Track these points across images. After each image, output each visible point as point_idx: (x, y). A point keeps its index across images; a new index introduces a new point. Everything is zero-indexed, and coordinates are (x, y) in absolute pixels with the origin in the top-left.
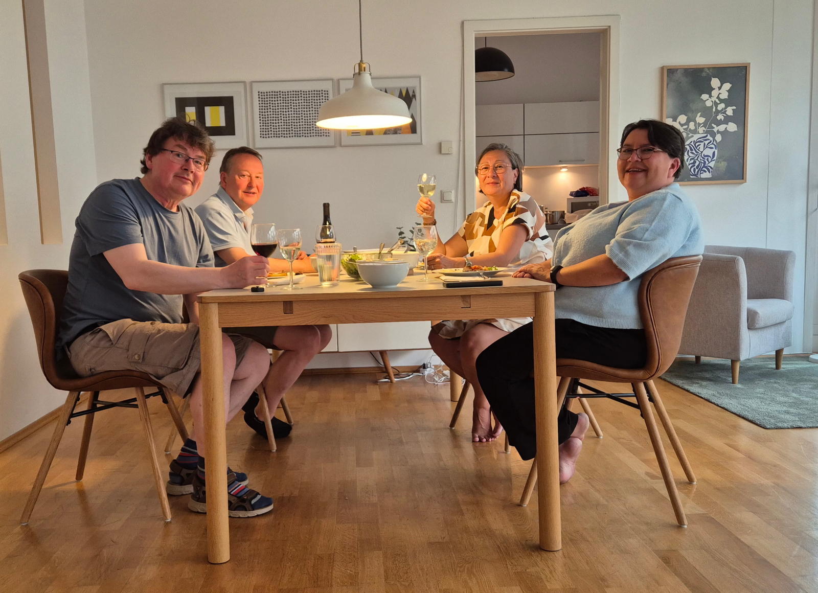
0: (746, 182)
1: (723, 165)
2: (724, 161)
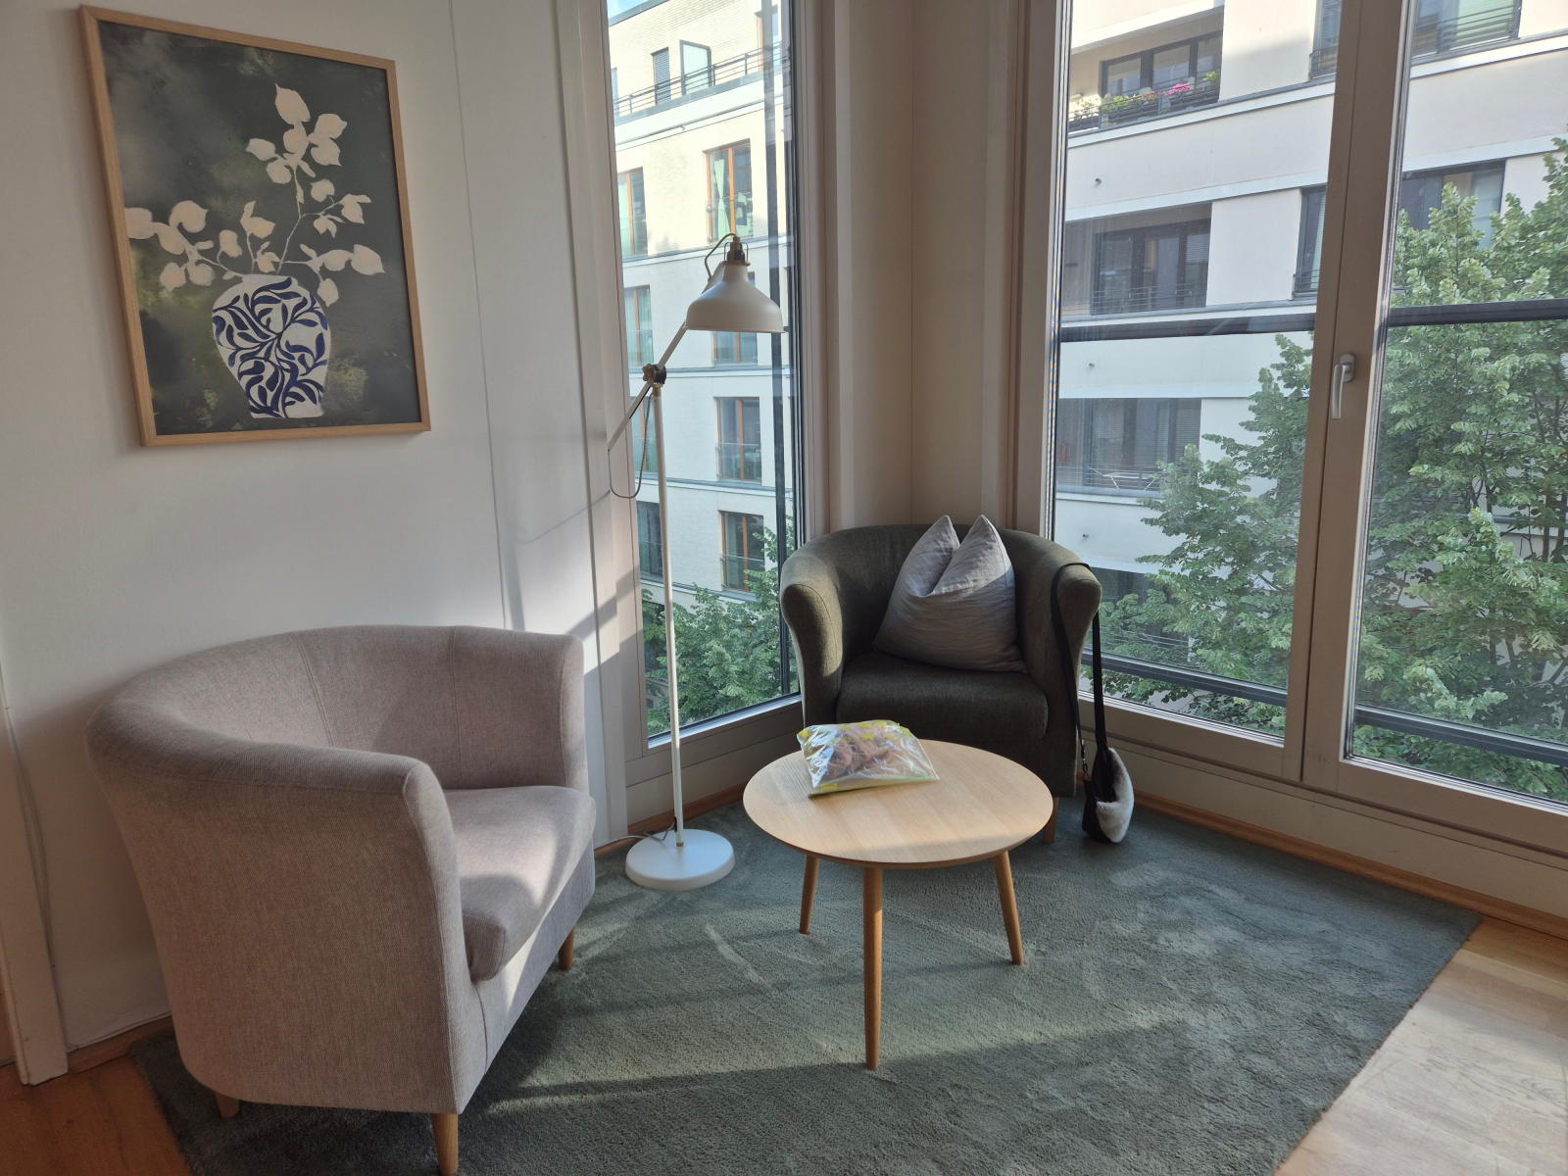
0: (429, 428)
1: (355, 378)
2: (358, 364)
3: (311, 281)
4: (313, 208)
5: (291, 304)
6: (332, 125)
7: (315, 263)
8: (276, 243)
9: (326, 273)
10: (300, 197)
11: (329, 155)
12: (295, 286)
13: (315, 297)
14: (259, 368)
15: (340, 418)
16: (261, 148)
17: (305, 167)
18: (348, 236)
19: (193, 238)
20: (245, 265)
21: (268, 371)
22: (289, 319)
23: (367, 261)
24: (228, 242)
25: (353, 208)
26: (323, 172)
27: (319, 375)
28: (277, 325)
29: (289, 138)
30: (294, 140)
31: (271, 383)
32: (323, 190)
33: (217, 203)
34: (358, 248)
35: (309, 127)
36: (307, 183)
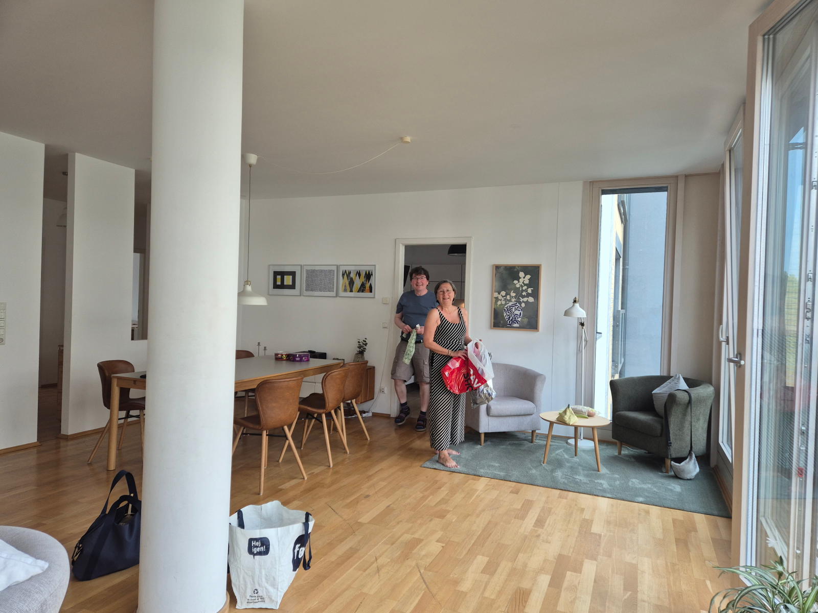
0: (538, 331)
1: (526, 320)
2: (526, 318)
3: (520, 303)
4: (523, 291)
5: (516, 307)
6: (528, 277)
7: (521, 300)
8: (515, 297)
9: (523, 302)
10: (521, 289)
11: (527, 282)
12: (517, 304)
13: (521, 306)
14: (510, 317)
15: (522, 327)
16: (516, 282)
17: (523, 284)
18: (528, 295)
19: (503, 297)
20: (510, 301)
21: (511, 319)
22: (516, 310)
23: (531, 299)
24: (508, 297)
25: (530, 291)
26: (525, 285)
27: (519, 319)
28: (513, 311)
29: (520, 280)
30: (521, 280)
31: (511, 320)
32: (525, 288)
33: (507, 291)
34: (530, 297)
35: (524, 278)
36: (522, 286)
